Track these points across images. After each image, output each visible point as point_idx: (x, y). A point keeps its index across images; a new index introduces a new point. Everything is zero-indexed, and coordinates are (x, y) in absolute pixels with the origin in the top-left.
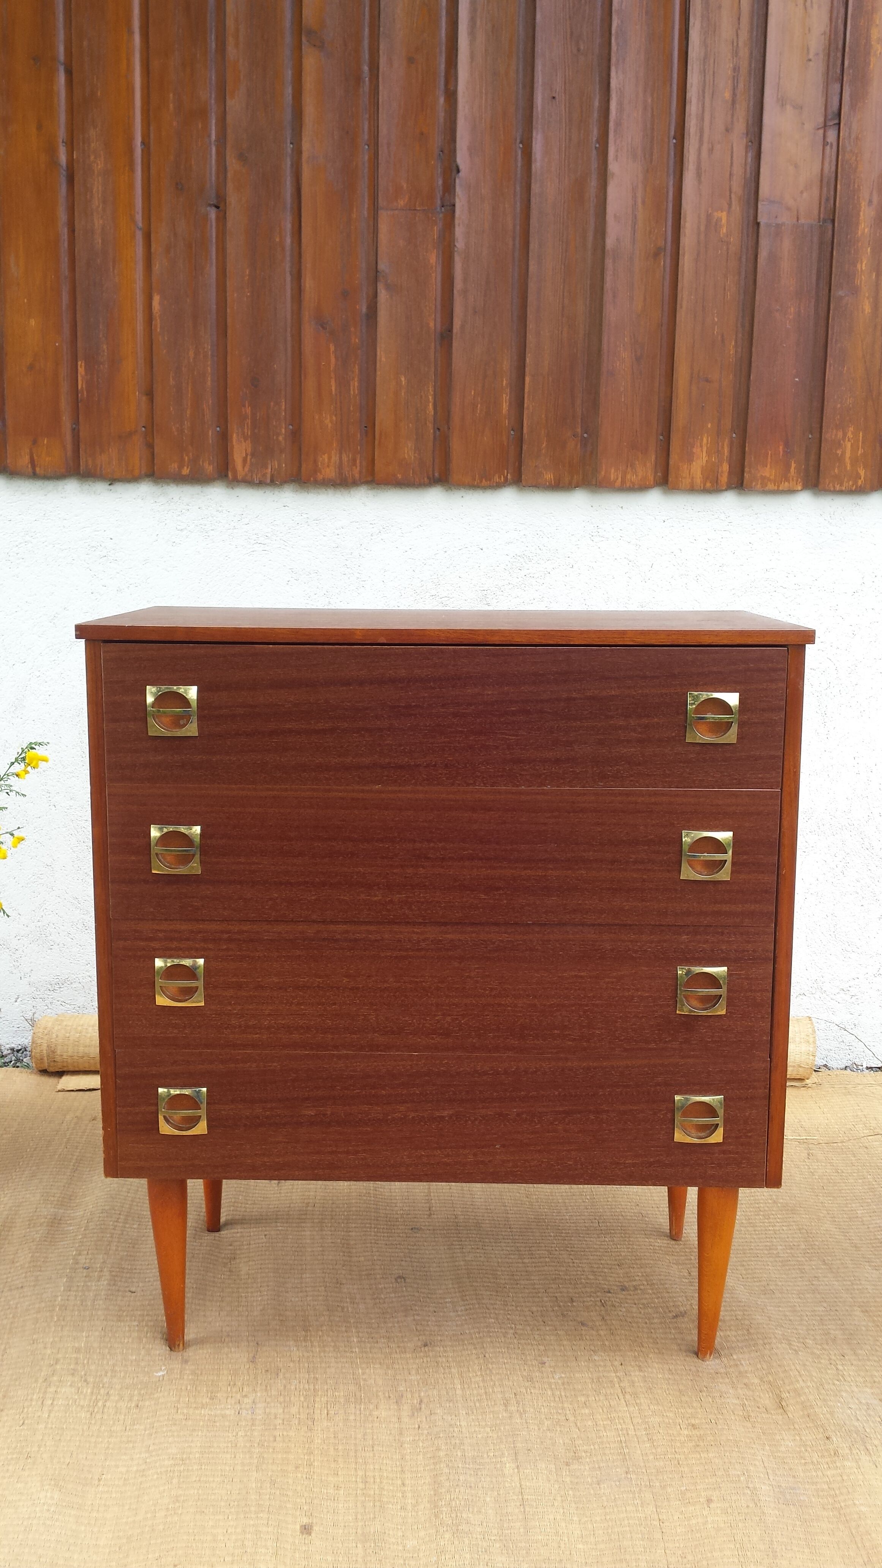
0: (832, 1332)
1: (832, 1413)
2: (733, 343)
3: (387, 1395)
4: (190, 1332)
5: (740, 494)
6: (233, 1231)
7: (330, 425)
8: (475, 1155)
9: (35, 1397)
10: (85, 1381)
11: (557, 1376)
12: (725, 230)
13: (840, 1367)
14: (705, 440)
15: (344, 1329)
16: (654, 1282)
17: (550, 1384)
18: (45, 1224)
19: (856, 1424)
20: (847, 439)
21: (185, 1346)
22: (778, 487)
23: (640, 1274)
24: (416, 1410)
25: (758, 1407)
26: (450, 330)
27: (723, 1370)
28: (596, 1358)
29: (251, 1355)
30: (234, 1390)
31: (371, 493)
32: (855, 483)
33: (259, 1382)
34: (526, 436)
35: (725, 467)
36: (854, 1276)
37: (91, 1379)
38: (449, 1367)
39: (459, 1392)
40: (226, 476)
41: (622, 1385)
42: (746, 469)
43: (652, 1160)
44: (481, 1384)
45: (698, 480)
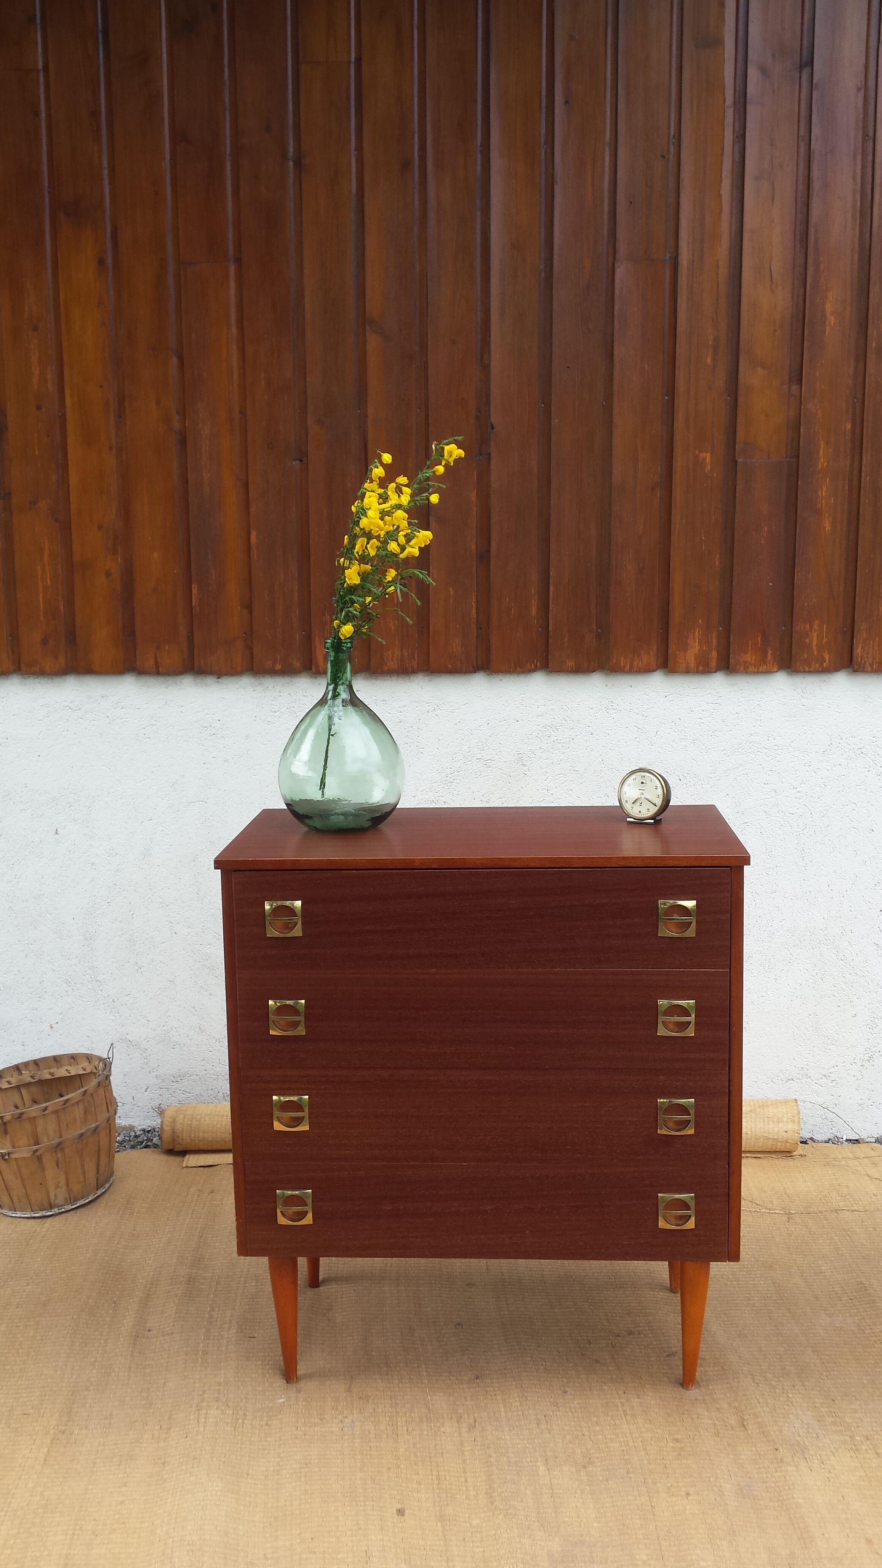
0: (788, 1368)
1: (781, 1431)
2: (718, 557)
3: (450, 1416)
4: (301, 1369)
5: (727, 674)
6: (329, 1287)
7: (393, 627)
8: (511, 1238)
9: (192, 1417)
10: (227, 1405)
11: (576, 1402)
12: (709, 468)
13: (790, 1395)
14: (697, 633)
15: (416, 1365)
16: (654, 1328)
17: (570, 1408)
18: (184, 1283)
19: (798, 1439)
20: (813, 631)
21: (298, 1379)
22: (758, 669)
23: (644, 1321)
24: (472, 1427)
25: (726, 1426)
26: (488, 551)
27: (700, 1398)
28: (606, 1388)
29: (348, 1386)
30: (337, 1412)
31: (427, 678)
32: (821, 665)
33: (355, 1406)
34: (551, 633)
35: (714, 654)
36: (811, 1322)
37: (231, 1404)
38: (495, 1395)
39: (503, 1414)
40: (311, 669)
41: (624, 1408)
42: (731, 656)
43: (642, 1241)
44: (519, 1408)
45: (692, 664)
